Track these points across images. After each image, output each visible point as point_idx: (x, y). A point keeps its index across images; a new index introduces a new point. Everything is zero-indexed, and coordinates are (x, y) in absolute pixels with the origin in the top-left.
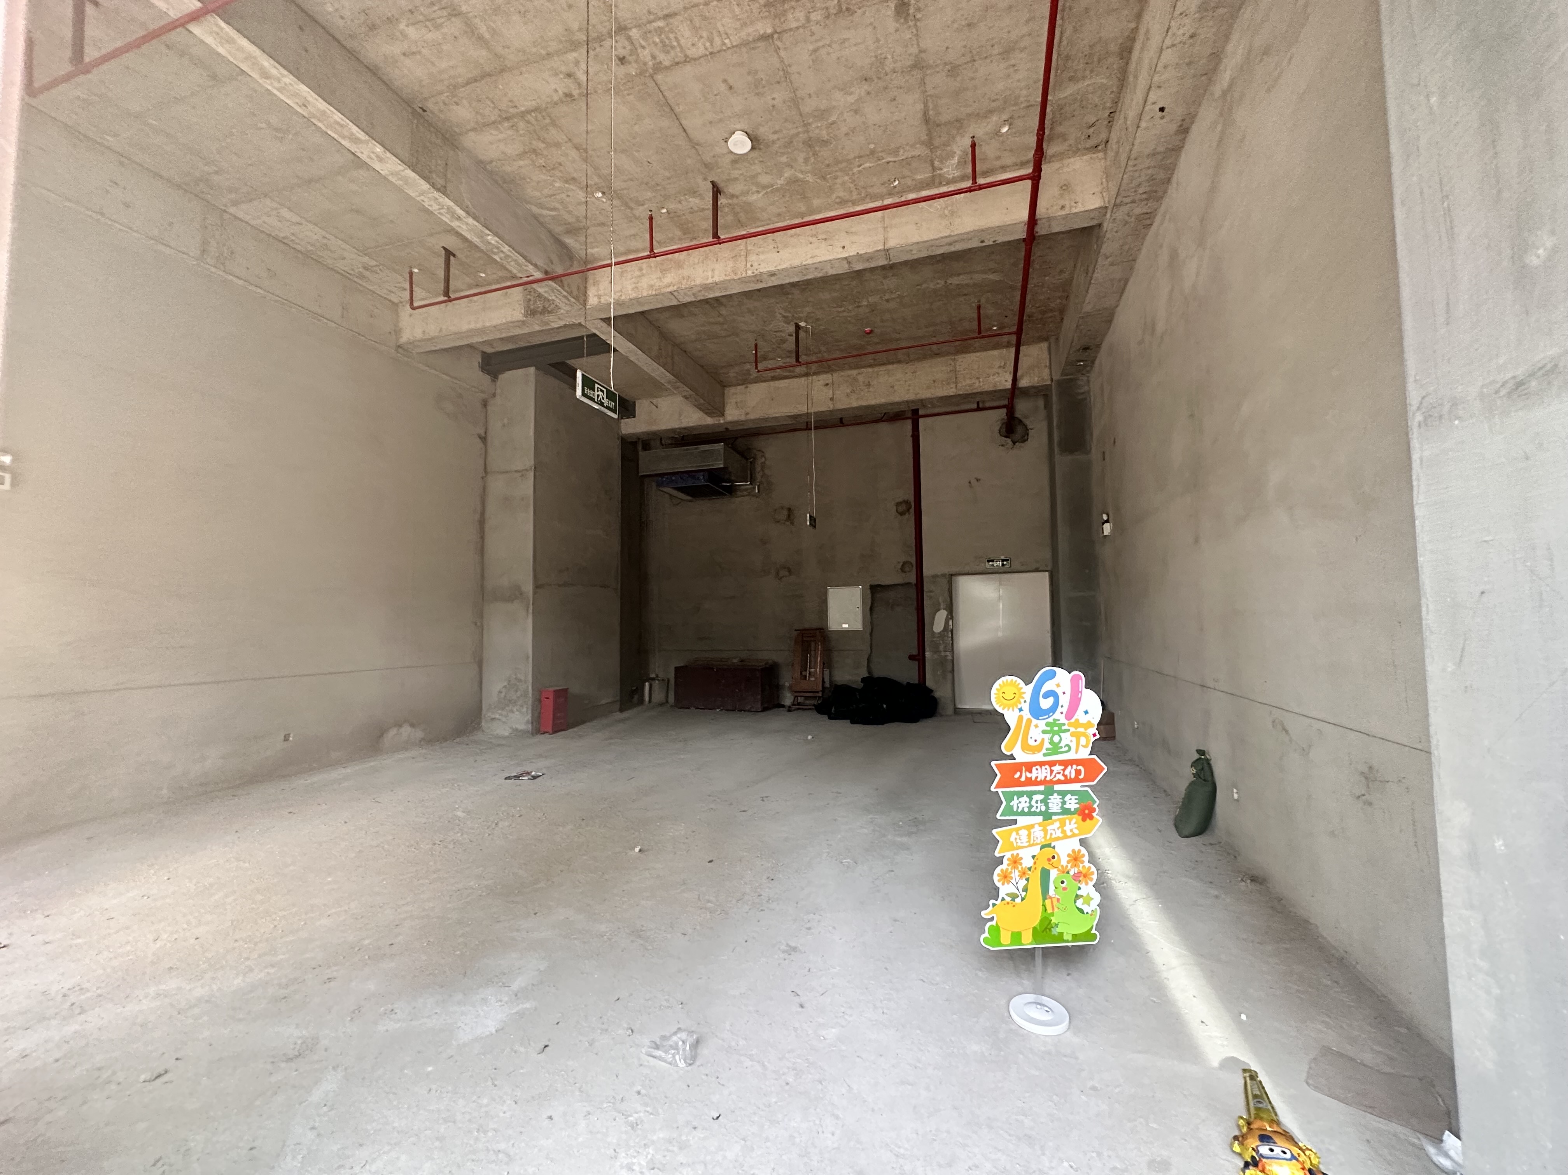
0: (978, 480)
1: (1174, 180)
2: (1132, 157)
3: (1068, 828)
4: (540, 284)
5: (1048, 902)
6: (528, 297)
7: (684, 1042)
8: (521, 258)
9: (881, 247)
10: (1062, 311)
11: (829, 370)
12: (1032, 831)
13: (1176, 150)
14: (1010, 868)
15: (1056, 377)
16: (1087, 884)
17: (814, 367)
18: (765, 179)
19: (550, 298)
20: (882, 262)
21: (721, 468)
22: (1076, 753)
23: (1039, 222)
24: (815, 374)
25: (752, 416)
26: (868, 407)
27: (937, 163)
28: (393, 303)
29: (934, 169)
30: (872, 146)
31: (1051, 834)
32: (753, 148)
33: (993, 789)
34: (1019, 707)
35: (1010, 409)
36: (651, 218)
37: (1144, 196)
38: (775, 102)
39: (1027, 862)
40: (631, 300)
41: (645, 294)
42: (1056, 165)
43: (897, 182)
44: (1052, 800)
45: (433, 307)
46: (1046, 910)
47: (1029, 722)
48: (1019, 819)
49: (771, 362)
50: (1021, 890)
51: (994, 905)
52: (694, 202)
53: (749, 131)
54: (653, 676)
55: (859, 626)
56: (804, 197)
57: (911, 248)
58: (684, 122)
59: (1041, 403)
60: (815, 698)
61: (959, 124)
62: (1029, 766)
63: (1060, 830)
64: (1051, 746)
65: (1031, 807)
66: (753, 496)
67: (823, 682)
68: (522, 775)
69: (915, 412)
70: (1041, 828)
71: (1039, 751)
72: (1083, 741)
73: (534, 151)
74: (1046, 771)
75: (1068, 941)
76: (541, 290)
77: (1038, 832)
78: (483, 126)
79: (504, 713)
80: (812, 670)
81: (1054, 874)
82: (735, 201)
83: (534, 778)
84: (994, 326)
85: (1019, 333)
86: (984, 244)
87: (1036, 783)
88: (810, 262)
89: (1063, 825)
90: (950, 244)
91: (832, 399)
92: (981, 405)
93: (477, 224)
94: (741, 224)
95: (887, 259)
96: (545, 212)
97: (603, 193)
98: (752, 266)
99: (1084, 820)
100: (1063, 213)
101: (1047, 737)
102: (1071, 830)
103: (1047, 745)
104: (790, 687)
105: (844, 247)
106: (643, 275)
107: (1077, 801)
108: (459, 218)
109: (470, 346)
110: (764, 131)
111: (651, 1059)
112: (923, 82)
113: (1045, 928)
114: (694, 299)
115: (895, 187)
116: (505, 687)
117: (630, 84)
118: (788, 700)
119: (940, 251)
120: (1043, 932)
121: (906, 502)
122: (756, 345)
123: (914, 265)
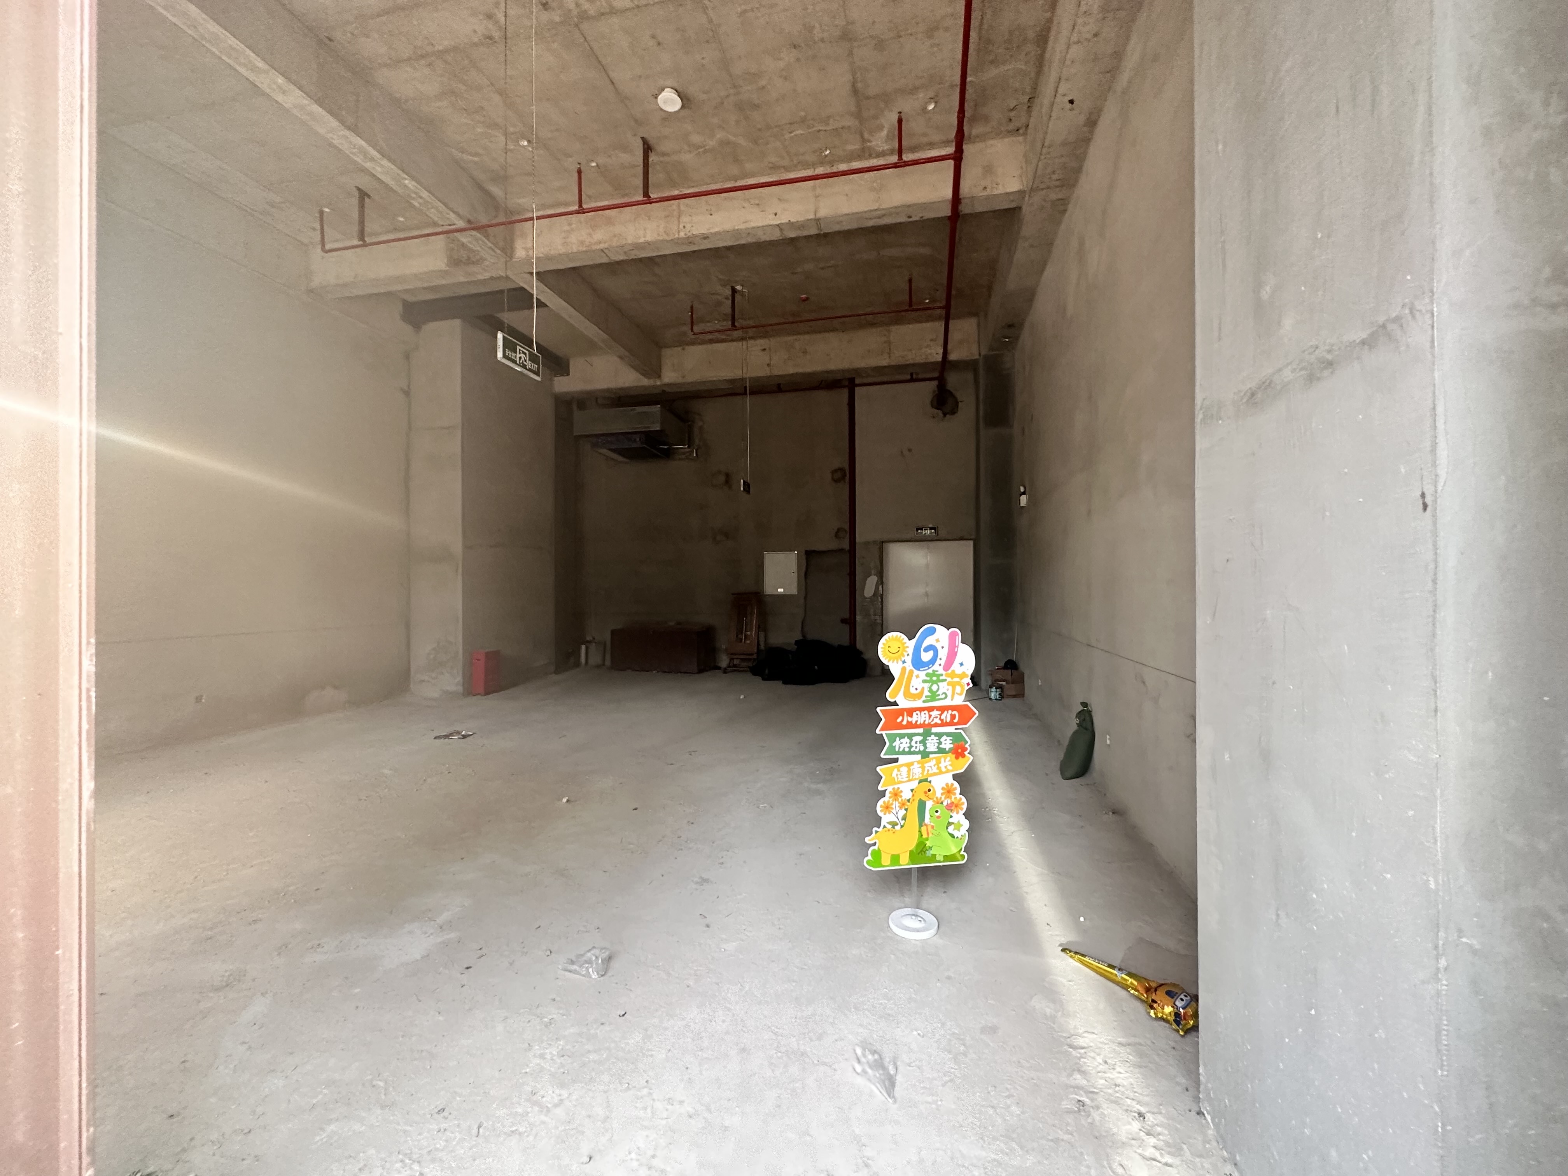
0: (910, 450)
1: (1084, 169)
2: (1046, 144)
3: (942, 765)
4: (464, 233)
5: (924, 829)
6: (451, 245)
7: (597, 957)
8: (442, 206)
9: (812, 216)
10: (990, 288)
11: (765, 336)
12: (912, 768)
13: (1086, 141)
14: (891, 800)
15: (984, 352)
16: (957, 813)
17: (751, 332)
18: (696, 139)
19: (475, 249)
20: (813, 231)
21: (657, 431)
22: (952, 700)
23: (962, 201)
24: (751, 338)
25: (689, 379)
26: (803, 375)
27: (866, 136)
28: (302, 243)
29: (864, 140)
30: (803, 114)
31: (928, 770)
32: (683, 107)
33: (878, 731)
34: (903, 660)
35: (942, 381)
36: (579, 172)
37: (1058, 183)
38: (704, 62)
39: (907, 795)
40: (560, 255)
41: (575, 250)
42: (979, 146)
43: (828, 152)
44: (930, 741)
45: (346, 252)
46: (922, 835)
47: (911, 672)
48: (900, 757)
49: (709, 324)
50: (900, 819)
51: (876, 832)
52: (625, 158)
53: (680, 89)
54: (588, 638)
55: (794, 591)
56: (736, 160)
57: (841, 218)
58: (613, 75)
59: (970, 376)
60: (749, 660)
61: (886, 98)
62: (910, 712)
63: (936, 766)
64: (930, 694)
65: (911, 747)
66: (691, 459)
67: (759, 645)
68: (452, 734)
69: (852, 381)
70: (920, 765)
71: (919, 699)
72: (958, 689)
73: (453, 92)
74: (925, 716)
75: (940, 862)
76: (464, 240)
77: (917, 770)
78: (396, 63)
79: (434, 675)
80: (749, 633)
81: (929, 804)
82: (666, 159)
83: (464, 737)
84: (926, 299)
85: (947, 307)
86: (911, 220)
87: (916, 726)
88: (742, 226)
89: (938, 762)
90: (879, 218)
91: (768, 365)
92: (914, 376)
93: (393, 167)
94: (674, 184)
95: (818, 229)
96: (466, 157)
97: (529, 141)
98: (684, 227)
99: (957, 758)
100: (985, 193)
101: (926, 685)
102: (946, 767)
103: (926, 693)
104: (726, 650)
105: (776, 214)
106: (572, 230)
107: (951, 742)
108: (372, 159)
109: (389, 294)
110: (693, 90)
111: (567, 973)
112: (850, 54)
113: (921, 849)
114: (626, 258)
115: (826, 156)
116: (434, 649)
117: (554, 31)
118: (724, 661)
119: (870, 223)
120: (919, 854)
121: (841, 470)
122: (692, 307)
123: (848, 235)
